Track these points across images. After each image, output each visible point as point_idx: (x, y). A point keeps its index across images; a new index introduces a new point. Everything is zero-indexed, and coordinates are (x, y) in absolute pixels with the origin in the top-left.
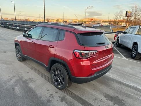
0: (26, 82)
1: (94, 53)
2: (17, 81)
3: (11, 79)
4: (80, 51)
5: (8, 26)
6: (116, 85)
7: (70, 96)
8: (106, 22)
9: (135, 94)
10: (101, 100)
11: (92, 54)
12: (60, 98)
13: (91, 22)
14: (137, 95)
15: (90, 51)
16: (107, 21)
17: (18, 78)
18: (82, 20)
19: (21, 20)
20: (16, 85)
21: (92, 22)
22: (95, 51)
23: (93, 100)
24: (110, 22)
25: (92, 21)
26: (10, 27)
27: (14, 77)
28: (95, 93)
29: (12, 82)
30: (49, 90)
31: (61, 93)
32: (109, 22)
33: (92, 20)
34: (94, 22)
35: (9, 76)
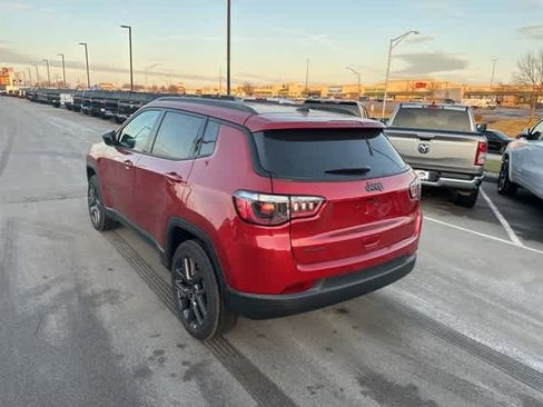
0: (90, 302)
1: (308, 206)
2: (65, 295)
3: (47, 288)
4: (255, 197)
5: (103, 110)
6: (428, 344)
7: (224, 364)
8: (480, 94)
9: (496, 385)
10: (338, 393)
11: (300, 207)
12: (187, 368)
13: (417, 94)
14: (507, 390)
15: (293, 199)
16: (488, 90)
17: (69, 285)
18: (380, 87)
19: (155, 88)
20: (54, 308)
21: (422, 94)
22: (314, 199)
23: (309, 388)
24: (500, 93)
25: (422, 90)
26: (109, 113)
27: (60, 279)
28: (328, 364)
29: (46, 298)
30: (158, 335)
31: (196, 351)
32: (493, 94)
33: (421, 85)
34: (429, 94)
35: (45, 277)
